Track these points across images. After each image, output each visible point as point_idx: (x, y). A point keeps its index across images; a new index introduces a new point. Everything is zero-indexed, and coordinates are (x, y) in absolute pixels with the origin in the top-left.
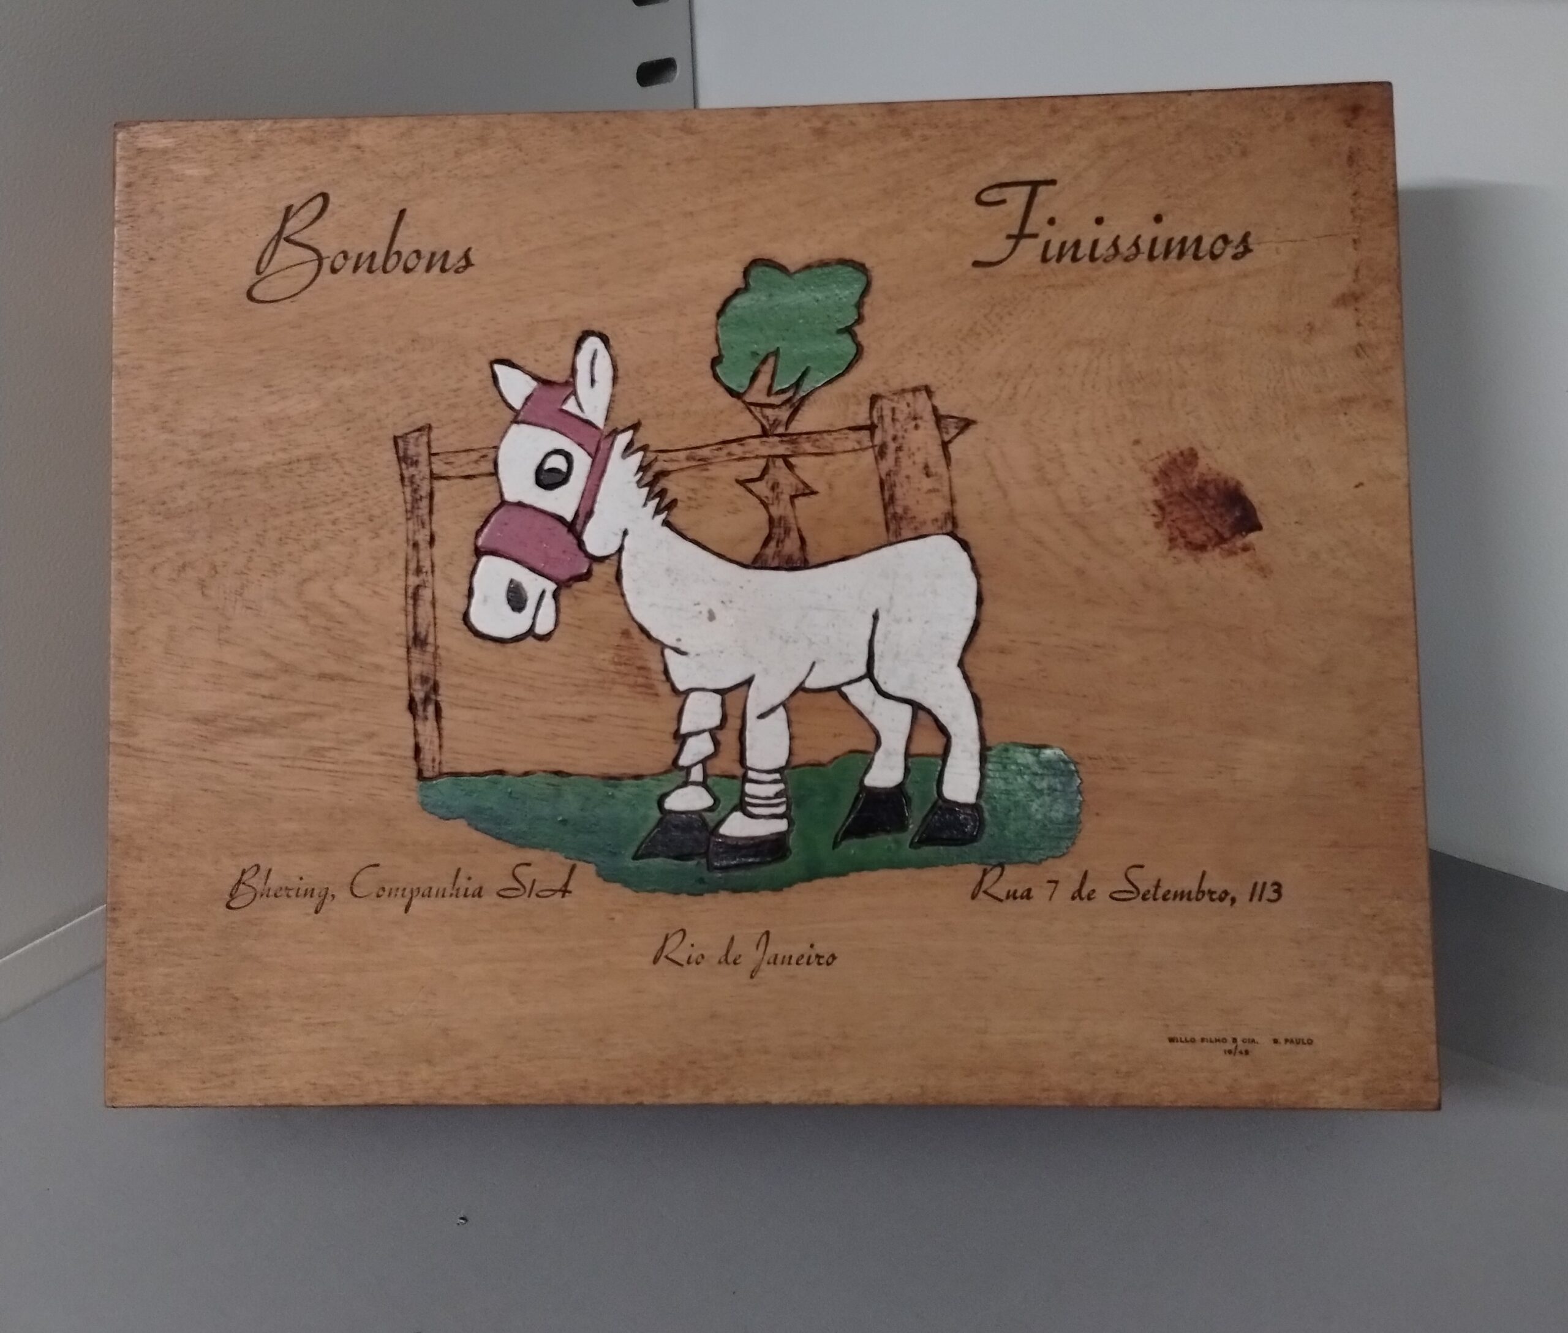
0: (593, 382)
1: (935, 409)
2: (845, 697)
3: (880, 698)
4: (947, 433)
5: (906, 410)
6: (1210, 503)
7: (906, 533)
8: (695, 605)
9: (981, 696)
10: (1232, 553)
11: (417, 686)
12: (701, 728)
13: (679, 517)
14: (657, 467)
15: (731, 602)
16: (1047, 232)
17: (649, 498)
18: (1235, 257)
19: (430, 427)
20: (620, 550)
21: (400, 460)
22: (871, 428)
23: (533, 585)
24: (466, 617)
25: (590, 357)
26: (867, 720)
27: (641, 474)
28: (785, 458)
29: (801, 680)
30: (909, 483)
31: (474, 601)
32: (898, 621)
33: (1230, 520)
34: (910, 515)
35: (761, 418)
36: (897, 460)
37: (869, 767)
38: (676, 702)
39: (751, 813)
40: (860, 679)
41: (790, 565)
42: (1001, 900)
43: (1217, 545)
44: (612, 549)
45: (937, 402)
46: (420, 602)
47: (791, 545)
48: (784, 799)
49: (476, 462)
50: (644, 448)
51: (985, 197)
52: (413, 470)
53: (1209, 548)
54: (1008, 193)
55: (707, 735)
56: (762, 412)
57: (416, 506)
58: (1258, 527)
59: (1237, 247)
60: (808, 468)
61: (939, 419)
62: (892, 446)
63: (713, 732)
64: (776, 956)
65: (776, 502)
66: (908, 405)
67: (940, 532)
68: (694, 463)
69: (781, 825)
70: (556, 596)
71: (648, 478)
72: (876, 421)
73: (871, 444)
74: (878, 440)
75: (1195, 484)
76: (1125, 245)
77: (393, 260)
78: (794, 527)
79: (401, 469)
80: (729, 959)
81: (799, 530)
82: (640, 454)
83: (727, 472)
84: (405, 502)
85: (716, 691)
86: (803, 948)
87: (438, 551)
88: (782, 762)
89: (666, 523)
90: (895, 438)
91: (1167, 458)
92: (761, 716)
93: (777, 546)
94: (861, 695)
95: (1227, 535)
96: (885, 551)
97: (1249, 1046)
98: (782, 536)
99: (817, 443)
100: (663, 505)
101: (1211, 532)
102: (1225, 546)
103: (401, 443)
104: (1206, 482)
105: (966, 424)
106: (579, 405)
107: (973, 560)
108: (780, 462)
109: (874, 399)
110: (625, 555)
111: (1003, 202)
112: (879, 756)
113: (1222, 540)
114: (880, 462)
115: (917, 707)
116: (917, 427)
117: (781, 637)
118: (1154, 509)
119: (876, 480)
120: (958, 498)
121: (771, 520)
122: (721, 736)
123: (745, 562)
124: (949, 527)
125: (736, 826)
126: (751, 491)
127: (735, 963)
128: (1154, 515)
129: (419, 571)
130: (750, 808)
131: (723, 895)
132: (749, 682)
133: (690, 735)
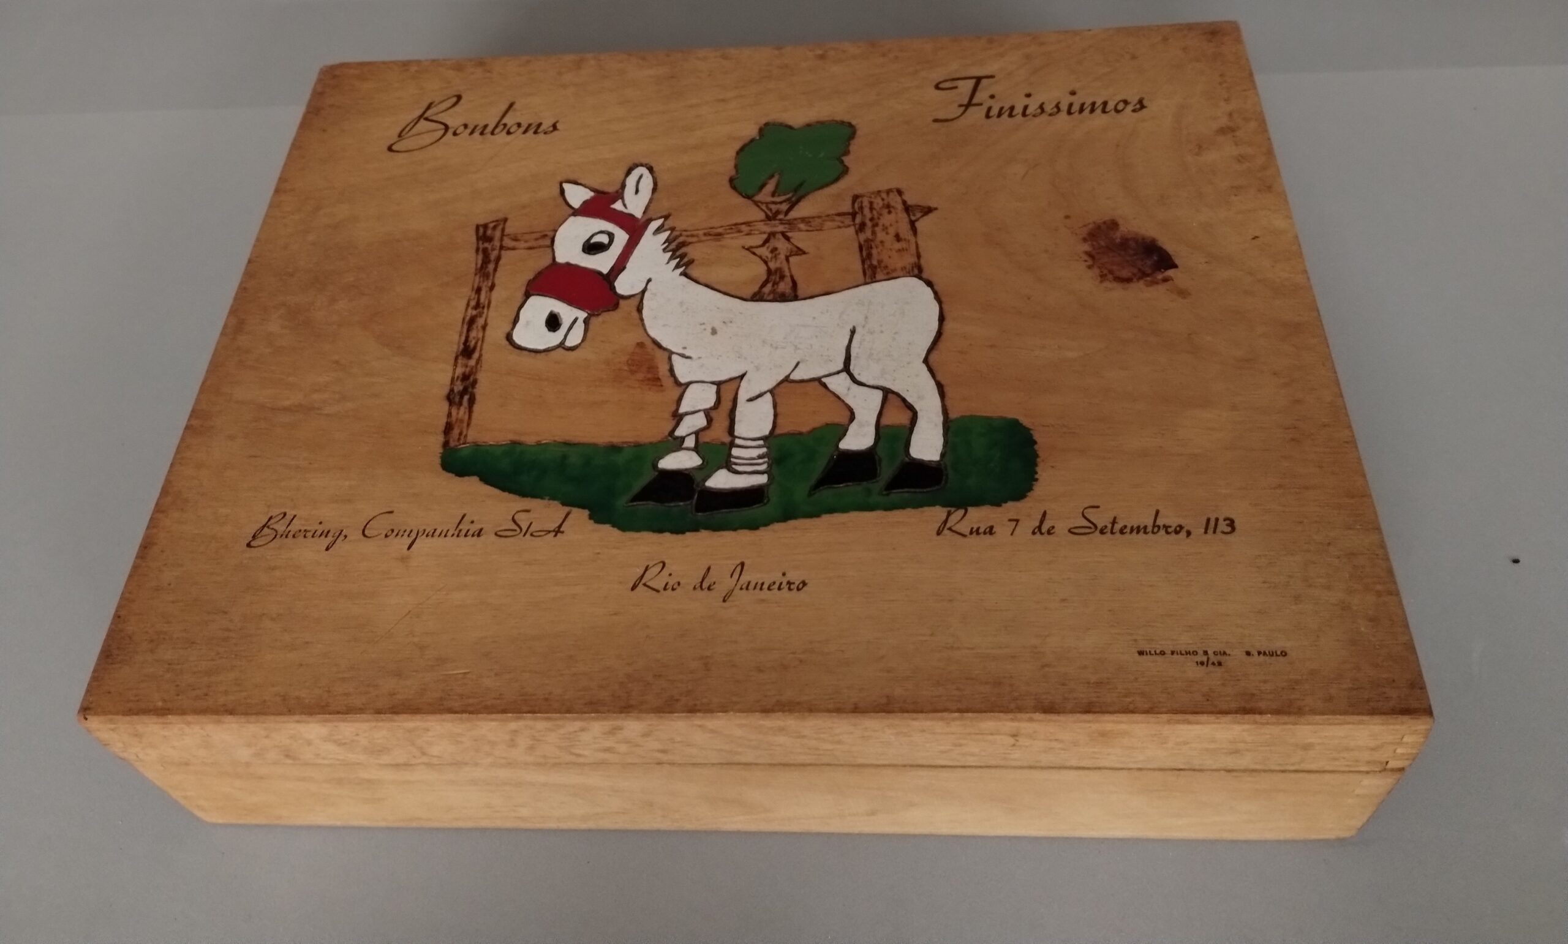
0: (637, 191)
1: (904, 202)
2: (825, 386)
3: (855, 387)
4: (914, 215)
5: (881, 203)
6: (1131, 252)
7: (878, 277)
8: (701, 324)
9: (943, 382)
10: (1155, 283)
11: (459, 382)
12: (697, 409)
13: (694, 271)
14: (681, 239)
15: (731, 322)
16: (990, 102)
17: (671, 258)
18: (1134, 111)
19: (505, 220)
20: (643, 292)
21: (478, 239)
22: (854, 215)
23: (567, 313)
24: (509, 337)
25: (636, 178)
26: (843, 401)
27: (667, 244)
28: (783, 234)
29: (787, 374)
30: (883, 246)
31: (518, 326)
32: (871, 333)
33: (1149, 263)
34: (883, 265)
35: (766, 210)
36: (874, 233)
37: (844, 434)
38: (677, 391)
39: (735, 470)
40: (838, 373)
41: (783, 298)
42: (964, 536)
43: (1139, 279)
44: (638, 289)
45: (906, 197)
46: (474, 326)
47: (784, 287)
48: (766, 460)
49: (536, 239)
50: (672, 229)
51: (941, 86)
52: (486, 245)
53: (1135, 280)
54: (960, 83)
55: (702, 414)
56: (767, 207)
57: (484, 266)
58: (1175, 266)
59: (1135, 105)
60: (800, 238)
61: (907, 208)
62: (869, 224)
63: (707, 413)
64: (749, 583)
65: (774, 260)
66: (883, 200)
67: (908, 275)
68: (709, 238)
69: (763, 479)
70: (586, 321)
71: (673, 246)
72: (857, 210)
73: (852, 223)
74: (858, 220)
75: (1118, 240)
76: (1049, 108)
77: (501, 127)
78: (787, 274)
79: (478, 244)
80: (704, 585)
81: (792, 277)
82: (668, 233)
83: (734, 242)
84: (476, 264)
85: (713, 383)
86: (777, 577)
87: (495, 294)
88: (766, 432)
89: (684, 274)
90: (872, 219)
91: (1091, 226)
92: (750, 400)
93: (773, 286)
94: (839, 384)
95: (1149, 271)
96: (861, 288)
97: (1219, 658)
98: (778, 279)
99: (810, 224)
100: (682, 263)
101: (1135, 271)
102: (1148, 279)
103: (481, 230)
104: (1127, 240)
105: (928, 211)
106: (625, 206)
107: (936, 293)
108: (780, 236)
109: (855, 198)
110: (647, 295)
111: (956, 88)
112: (853, 428)
113: (1143, 275)
114: (859, 234)
115: (887, 392)
116: (890, 212)
117: (771, 345)
118: (1086, 258)
119: (856, 245)
120: (922, 254)
121: (769, 272)
122: (713, 414)
123: (745, 297)
124: (916, 271)
125: (721, 480)
126: (754, 254)
127: (709, 589)
128: (1086, 261)
129: (478, 305)
130: (734, 466)
131: (704, 534)
132: (742, 377)
133: (687, 414)
